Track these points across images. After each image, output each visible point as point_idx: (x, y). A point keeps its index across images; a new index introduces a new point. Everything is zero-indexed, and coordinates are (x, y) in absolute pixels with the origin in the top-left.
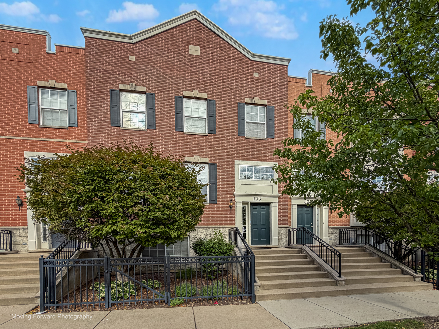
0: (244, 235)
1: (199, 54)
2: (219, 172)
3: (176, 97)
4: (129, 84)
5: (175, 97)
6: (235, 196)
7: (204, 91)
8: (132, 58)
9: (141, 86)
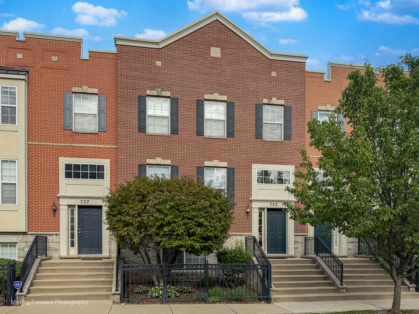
0: (260, 242)
1: (219, 56)
2: (237, 176)
3: (198, 101)
4: (155, 90)
5: (196, 101)
6: (251, 202)
7: (224, 93)
8: (159, 63)
9: (166, 91)
